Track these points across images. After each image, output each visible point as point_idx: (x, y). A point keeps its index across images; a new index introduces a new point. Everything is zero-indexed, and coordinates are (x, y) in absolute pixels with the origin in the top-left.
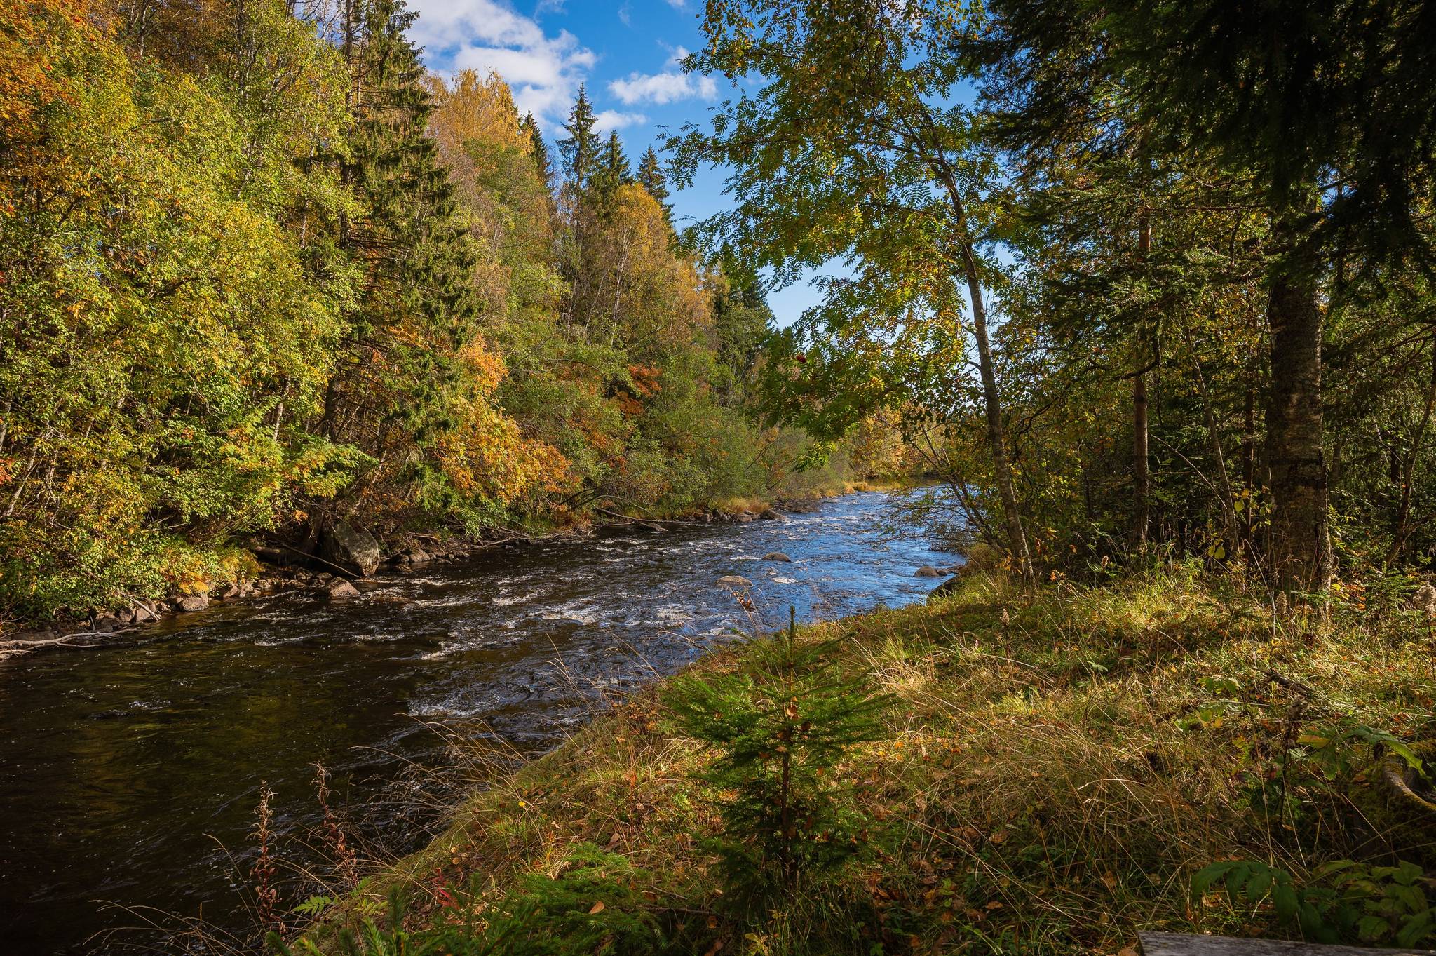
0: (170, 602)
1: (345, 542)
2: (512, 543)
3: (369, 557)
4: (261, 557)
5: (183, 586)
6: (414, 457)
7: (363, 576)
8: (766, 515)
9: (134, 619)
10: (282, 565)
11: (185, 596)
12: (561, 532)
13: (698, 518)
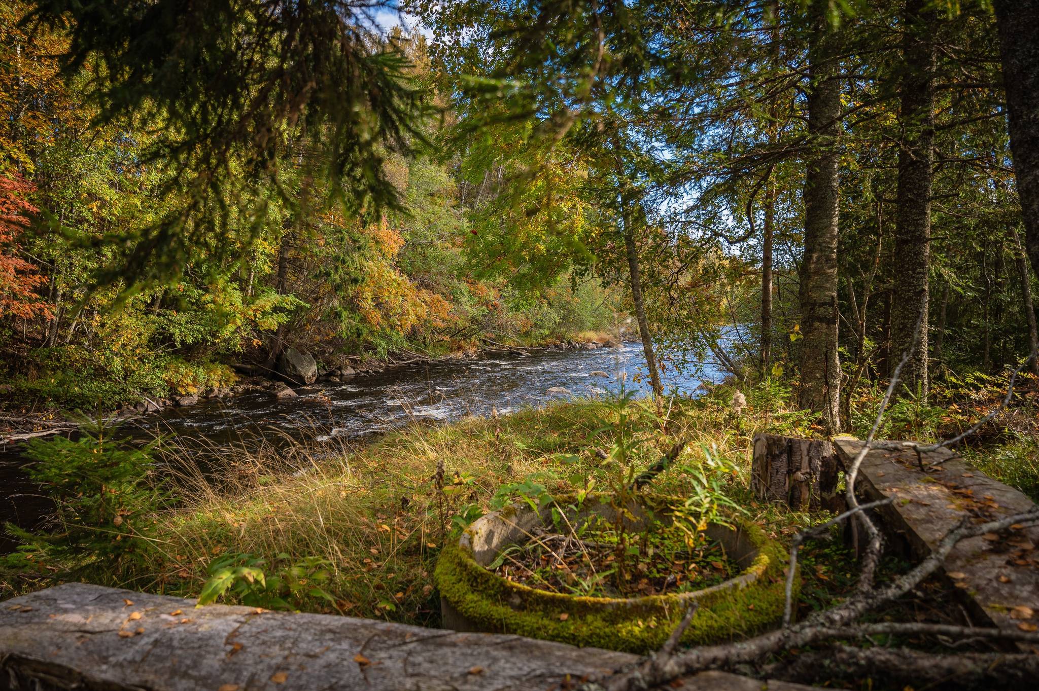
0: (172, 399)
1: (293, 361)
2: (416, 363)
3: (310, 371)
4: (238, 371)
5: (180, 389)
6: (336, 303)
7: (305, 384)
8: (607, 344)
9: (146, 410)
10: (252, 376)
11: (181, 395)
12: (453, 355)
13: (556, 346)
